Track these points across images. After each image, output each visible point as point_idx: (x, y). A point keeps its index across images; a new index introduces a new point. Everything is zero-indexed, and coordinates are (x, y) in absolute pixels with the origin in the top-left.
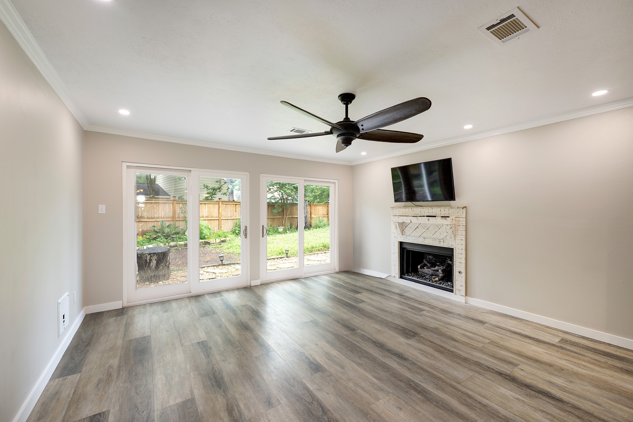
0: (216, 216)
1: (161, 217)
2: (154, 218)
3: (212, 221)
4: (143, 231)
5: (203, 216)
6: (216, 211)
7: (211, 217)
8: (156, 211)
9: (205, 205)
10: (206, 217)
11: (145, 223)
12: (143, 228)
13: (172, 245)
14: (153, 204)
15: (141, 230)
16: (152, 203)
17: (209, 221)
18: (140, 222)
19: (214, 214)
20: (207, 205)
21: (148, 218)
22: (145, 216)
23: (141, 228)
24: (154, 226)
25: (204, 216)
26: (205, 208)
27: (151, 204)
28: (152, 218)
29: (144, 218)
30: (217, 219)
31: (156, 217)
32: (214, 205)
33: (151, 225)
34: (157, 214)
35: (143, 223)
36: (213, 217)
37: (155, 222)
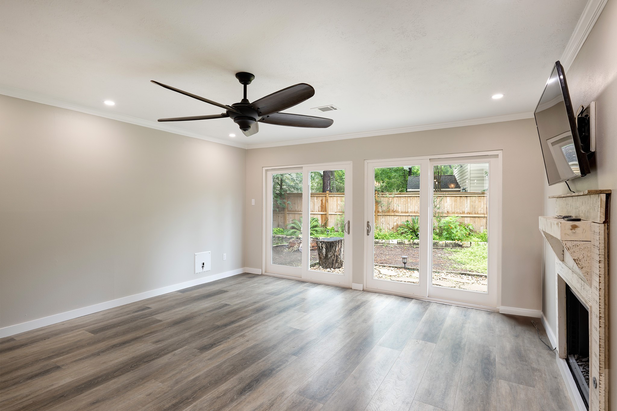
0: (482, 212)
1: (415, 212)
2: (408, 212)
3: (477, 219)
4: (397, 225)
5: (464, 212)
6: (482, 206)
7: (475, 214)
8: (409, 205)
9: (467, 199)
10: (467, 213)
11: (399, 217)
12: (397, 222)
13: (416, 242)
14: (406, 198)
15: (395, 224)
16: (405, 196)
17: (472, 218)
18: (395, 216)
19: (479, 209)
20: (468, 198)
21: (402, 212)
22: (400, 210)
23: (396, 222)
24: (407, 221)
25: (466, 212)
26: (467, 202)
27: (404, 198)
28: (405, 212)
29: (398, 212)
30: (483, 216)
31: (409, 212)
32: (480, 197)
33: (404, 219)
34: (411, 208)
35: (398, 217)
36: (478, 213)
37: (409, 217)
